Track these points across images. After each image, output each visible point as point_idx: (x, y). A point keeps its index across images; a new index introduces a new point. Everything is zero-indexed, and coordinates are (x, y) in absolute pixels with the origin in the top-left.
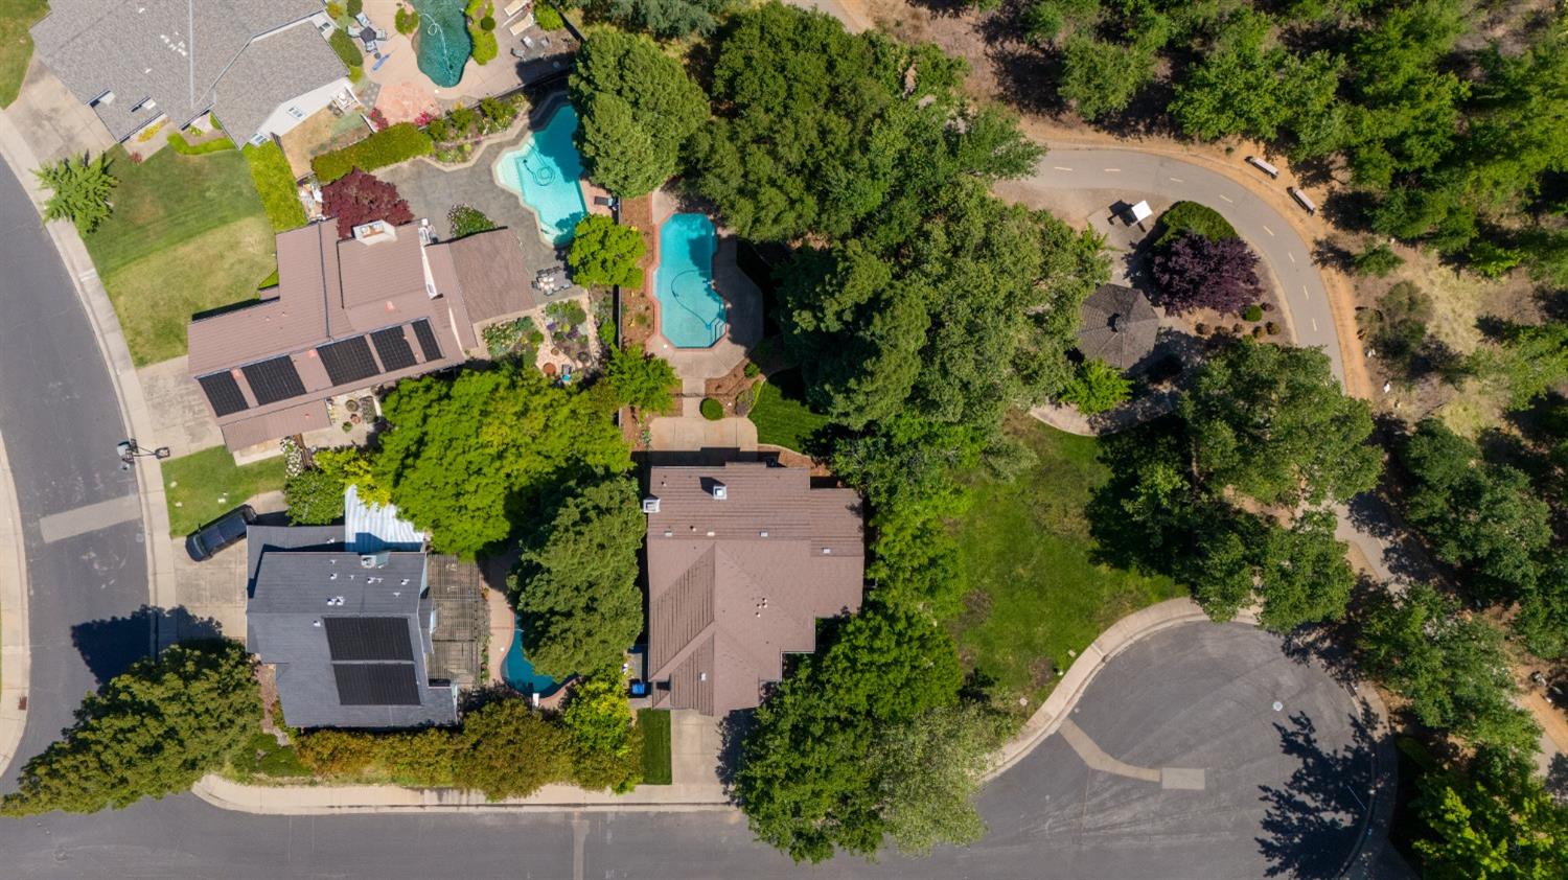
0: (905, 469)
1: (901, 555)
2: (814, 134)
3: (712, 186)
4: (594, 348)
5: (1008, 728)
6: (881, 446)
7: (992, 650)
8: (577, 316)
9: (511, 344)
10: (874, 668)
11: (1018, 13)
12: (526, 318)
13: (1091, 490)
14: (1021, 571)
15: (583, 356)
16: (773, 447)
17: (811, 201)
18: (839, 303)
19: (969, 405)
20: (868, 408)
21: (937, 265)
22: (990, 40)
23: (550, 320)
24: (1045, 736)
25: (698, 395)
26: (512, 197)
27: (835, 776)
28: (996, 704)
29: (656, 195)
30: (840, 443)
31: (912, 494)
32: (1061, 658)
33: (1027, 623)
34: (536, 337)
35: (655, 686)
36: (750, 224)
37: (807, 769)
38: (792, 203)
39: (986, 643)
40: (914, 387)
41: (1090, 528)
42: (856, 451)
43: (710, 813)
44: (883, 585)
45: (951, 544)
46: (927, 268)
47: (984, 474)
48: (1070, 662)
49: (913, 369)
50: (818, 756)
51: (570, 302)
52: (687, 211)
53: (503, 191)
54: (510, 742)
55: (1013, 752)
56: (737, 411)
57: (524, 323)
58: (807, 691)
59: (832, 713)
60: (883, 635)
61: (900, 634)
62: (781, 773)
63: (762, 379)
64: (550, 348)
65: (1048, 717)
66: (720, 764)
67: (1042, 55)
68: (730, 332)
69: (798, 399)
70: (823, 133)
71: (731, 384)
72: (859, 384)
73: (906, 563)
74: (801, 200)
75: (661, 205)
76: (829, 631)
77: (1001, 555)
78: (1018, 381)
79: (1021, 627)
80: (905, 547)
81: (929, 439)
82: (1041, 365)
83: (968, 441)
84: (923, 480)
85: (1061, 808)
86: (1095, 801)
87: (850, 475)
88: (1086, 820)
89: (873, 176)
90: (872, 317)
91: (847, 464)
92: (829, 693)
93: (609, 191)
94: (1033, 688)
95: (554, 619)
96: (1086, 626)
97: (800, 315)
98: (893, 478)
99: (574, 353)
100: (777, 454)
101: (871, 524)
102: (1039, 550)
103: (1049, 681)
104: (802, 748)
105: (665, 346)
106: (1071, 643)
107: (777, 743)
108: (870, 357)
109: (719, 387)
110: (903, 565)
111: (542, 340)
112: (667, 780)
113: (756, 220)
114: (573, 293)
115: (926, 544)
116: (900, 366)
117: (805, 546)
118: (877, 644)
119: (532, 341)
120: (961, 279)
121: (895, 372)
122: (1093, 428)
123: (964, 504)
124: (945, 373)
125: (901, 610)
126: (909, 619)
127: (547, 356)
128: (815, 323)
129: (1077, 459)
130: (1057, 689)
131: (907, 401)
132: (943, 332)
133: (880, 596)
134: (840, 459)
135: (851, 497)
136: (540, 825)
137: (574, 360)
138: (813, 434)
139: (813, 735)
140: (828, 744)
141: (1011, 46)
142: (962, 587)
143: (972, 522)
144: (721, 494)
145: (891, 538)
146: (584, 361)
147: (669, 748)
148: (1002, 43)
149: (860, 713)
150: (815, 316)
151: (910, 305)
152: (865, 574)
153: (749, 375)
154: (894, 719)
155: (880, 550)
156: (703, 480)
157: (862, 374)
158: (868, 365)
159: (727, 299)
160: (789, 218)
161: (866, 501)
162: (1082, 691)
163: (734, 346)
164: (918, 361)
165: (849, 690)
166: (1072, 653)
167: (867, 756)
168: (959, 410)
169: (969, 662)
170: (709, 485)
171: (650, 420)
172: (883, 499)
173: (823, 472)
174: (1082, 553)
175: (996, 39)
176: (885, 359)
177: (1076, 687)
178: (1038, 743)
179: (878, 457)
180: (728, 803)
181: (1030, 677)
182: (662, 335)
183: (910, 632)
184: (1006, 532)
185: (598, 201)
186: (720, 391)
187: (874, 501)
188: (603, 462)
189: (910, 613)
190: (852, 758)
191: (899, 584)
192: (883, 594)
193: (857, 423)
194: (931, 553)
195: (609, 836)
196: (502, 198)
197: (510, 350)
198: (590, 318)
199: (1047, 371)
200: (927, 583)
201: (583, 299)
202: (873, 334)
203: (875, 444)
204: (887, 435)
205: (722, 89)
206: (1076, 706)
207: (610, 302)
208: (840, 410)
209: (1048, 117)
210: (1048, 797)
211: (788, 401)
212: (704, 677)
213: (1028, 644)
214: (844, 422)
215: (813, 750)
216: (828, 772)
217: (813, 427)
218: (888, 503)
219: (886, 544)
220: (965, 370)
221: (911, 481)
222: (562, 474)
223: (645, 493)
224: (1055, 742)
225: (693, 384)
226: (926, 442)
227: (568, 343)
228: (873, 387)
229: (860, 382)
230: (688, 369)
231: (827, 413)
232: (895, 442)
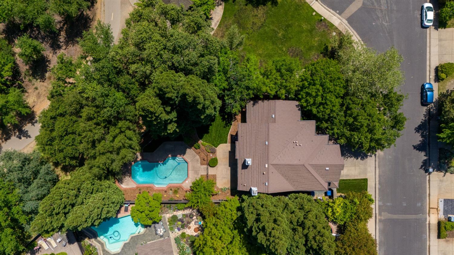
0: (239, 83)
1: (275, 84)
2: (90, 123)
3: (116, 166)
4: (188, 212)
5: (348, 39)
6: (228, 93)
7: (313, 47)
8: (174, 219)
9: (186, 246)
10: (325, 95)
11: (48, 36)
12: (175, 239)
13: (246, 5)
14: (280, 35)
15: (191, 216)
16: (229, 138)
17: (120, 124)
18: (161, 113)
19: (211, 54)
20: (212, 99)
21: (147, 67)
22: (59, 47)
23: (176, 230)
24: (348, 25)
25: (207, 168)
26: (125, 245)
27: (372, 112)
28: (336, 45)
29: (124, 186)
30: (228, 110)
31: (249, 80)
32: (317, 18)
33: (302, 32)
34: (183, 235)
35: (329, 187)
36: (132, 150)
37: (368, 125)
38: (121, 132)
39: (310, 49)
40: (203, 78)
41: (262, 6)
42: (231, 104)
43: (379, 163)
44: (288, 92)
45: (270, 63)
46: (148, 72)
47: (241, 48)
48: (317, 14)
49: (193, 78)
50: (363, 120)
51: (169, 222)
52: (131, 173)
53: (122, 249)
54: (353, 249)
55: (355, 38)
56: (214, 152)
57: (177, 240)
58: (332, 123)
59: (342, 113)
60: (310, 92)
61: (309, 84)
62: (369, 136)
63: (201, 142)
64: (188, 230)
65: (341, 24)
66: (359, 159)
67: (66, 26)
68: (181, 155)
69: (209, 127)
70: (89, 119)
71: (202, 155)
72: (200, 104)
73: (279, 82)
74: (120, 128)
75: (128, 184)
76: (306, 115)
77: (273, 43)
78: (199, 32)
79: (304, 35)
80: (272, 82)
81: (225, 72)
82: (192, 21)
83: (226, 56)
84: (243, 75)
85: (378, 18)
86: (376, 4)
87: (241, 106)
88: (384, 7)
89: (107, 96)
90: (168, 98)
91: (236, 107)
92: (335, 115)
93: (121, 206)
94: (329, 30)
95: (309, 245)
96: (303, 8)
97: (169, 130)
98: (242, 88)
99: (190, 220)
100: (232, 136)
101: (261, 97)
102: (272, 27)
103: (325, 23)
104: (359, 127)
105: (187, 182)
106: (310, 14)
107: (356, 137)
108: (186, 99)
109: (204, 160)
110: (280, 83)
111: (184, 233)
112: (366, 180)
113: (130, 147)
114: (165, 220)
115: (271, 73)
116: (191, 84)
117: (272, 126)
118: (314, 94)
119: (185, 237)
120: (153, 56)
121: (194, 87)
122: (221, 4)
123: (253, 58)
124: (196, 64)
125: (299, 84)
126: (303, 80)
127: (191, 231)
128: (173, 123)
129: (233, 11)
130: (329, 20)
131: (209, 81)
132: (176, 64)
133: (293, 93)
134: (234, 111)
135: (249, 105)
136: (383, 232)
137: (193, 220)
138: (223, 121)
139: (353, 122)
140: (358, 115)
141: (62, 39)
142: (288, 59)
143: (260, 55)
144: (249, 161)
145: (268, 88)
146: (193, 216)
147: (353, 180)
148: (61, 42)
149: (343, 102)
150: (170, 123)
151: (162, 79)
152: (282, 99)
153: (199, 147)
154: (346, 87)
155: (273, 93)
156: (243, 168)
157: (195, 102)
158: (190, 100)
159: (167, 156)
160: (129, 133)
161: (251, 99)
162: (329, 10)
163: (187, 153)
164: (190, 76)
165: (333, 106)
166: (314, 14)
167: (362, 99)
168: (212, 57)
169: (318, 56)
170: (245, 166)
171: (217, 188)
172: (251, 92)
173: (239, 117)
174: (273, 9)
175: (59, 45)
176: (186, 91)
177: (328, 12)
178: (351, 28)
179: (233, 94)
180: (375, 155)
181: (324, 31)
182: (182, 183)
183: (309, 80)
184: (264, 41)
185: (126, 210)
186: (206, 159)
187: (252, 96)
188: (235, 211)
189: (300, 80)
190: (362, 105)
191: (288, 84)
192: (292, 91)
193: (219, 103)
194: (274, 71)
195: (389, 204)
196: (125, 250)
197: (188, 246)
198: (175, 213)
199: (194, 19)
200: (288, 73)
201: (168, 216)
202: (177, 97)
203: (228, 96)
204: (224, 90)
205: (74, 161)
206: (336, 12)
207: (169, 205)
208: (213, 111)
209: (91, 23)
210: (374, 24)
211: (210, 131)
212: (327, 169)
213: (311, 31)
214: (218, 109)
215: (360, 122)
216: (370, 115)
217: (220, 121)
218: (253, 90)
219: (271, 90)
220: (193, 55)
221: (243, 80)
222: (241, 232)
223: (249, 193)
224: (350, 20)
225: (203, 170)
226: (227, 73)
227: (185, 223)
228: (201, 97)
229: (199, 103)
230: (196, 172)
231: (214, 116)
232: (227, 87)
